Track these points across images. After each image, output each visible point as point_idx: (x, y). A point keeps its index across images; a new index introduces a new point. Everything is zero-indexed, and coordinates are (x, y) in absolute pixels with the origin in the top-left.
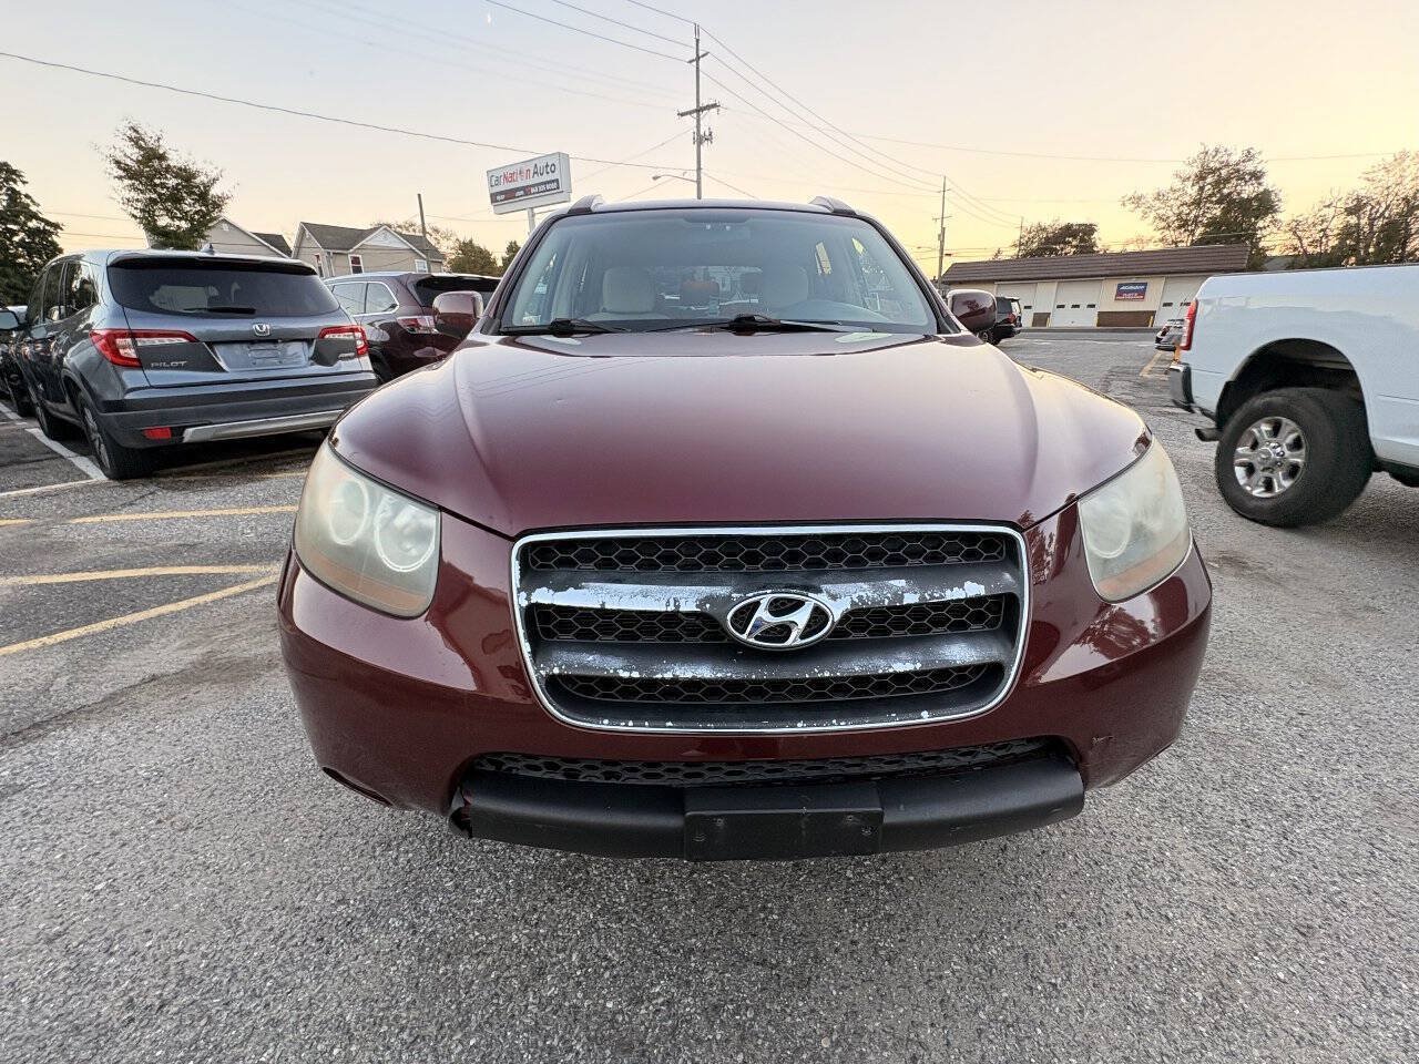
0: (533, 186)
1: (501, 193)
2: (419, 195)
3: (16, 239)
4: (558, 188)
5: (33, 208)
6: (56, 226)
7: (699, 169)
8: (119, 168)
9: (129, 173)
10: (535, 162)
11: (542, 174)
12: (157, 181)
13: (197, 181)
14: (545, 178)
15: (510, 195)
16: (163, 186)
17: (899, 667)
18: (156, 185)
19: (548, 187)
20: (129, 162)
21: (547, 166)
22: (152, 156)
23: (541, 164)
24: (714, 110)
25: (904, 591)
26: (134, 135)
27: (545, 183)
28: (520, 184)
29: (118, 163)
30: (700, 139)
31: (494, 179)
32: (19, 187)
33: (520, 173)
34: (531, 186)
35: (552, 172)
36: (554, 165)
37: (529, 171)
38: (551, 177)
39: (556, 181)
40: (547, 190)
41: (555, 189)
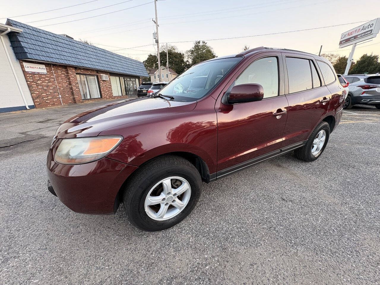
1: (344, 40)
2: (322, 46)
4: (371, 33)
10: (364, 25)
11: (365, 29)
14: (367, 30)
15: (348, 40)
19: (362, 35)
21: (369, 25)
23: (366, 25)
27: (367, 32)
28: (354, 35)
31: (344, 36)
33: (356, 31)
34: (358, 35)
35: (371, 27)
36: (373, 24)
37: (360, 29)
38: (370, 29)
39: (371, 30)
40: (365, 35)
41: (369, 34)
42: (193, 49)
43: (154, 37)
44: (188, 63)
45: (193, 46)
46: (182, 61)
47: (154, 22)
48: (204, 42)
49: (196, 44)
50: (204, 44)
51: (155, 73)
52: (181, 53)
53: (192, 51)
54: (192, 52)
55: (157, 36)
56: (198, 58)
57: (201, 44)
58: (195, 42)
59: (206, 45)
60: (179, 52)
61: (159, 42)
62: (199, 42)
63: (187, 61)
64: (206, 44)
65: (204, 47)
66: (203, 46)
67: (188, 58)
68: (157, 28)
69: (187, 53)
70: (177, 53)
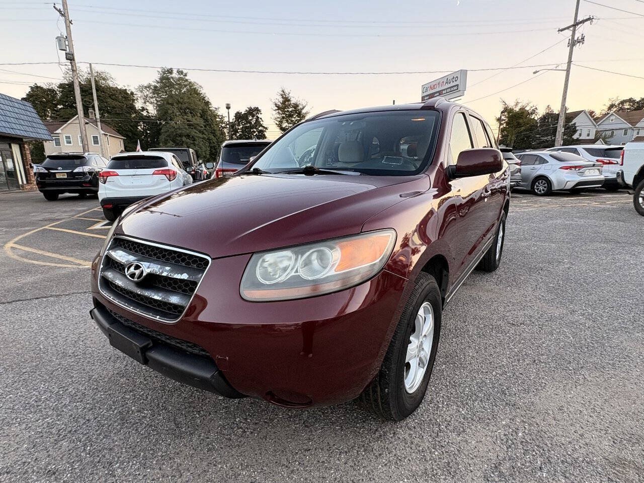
0: (444, 90)
1: (427, 96)
3: (255, 134)
4: (458, 89)
5: (261, 123)
6: (266, 128)
7: (570, 62)
8: (276, 106)
9: (279, 108)
10: (447, 77)
11: (450, 83)
12: (286, 110)
13: (299, 108)
14: (452, 84)
15: (431, 96)
16: (288, 111)
17: (156, 297)
18: (285, 111)
19: (452, 89)
20: (279, 104)
21: (453, 78)
22: (286, 100)
23: (450, 78)
24: (589, 22)
25: (165, 271)
26: (283, 93)
27: (452, 87)
28: (438, 89)
29: (276, 104)
30: (573, 43)
31: (425, 89)
32: (259, 116)
33: (439, 84)
34: (443, 90)
35: (456, 81)
36: (457, 77)
37: (443, 82)
38: (455, 83)
39: (457, 85)
40: (451, 91)
41: (456, 90)
42: (158, 85)
43: (60, 45)
44: (145, 113)
45: (157, 77)
46: (133, 107)
47: (59, 11)
48: (182, 72)
49: (164, 73)
50: (182, 76)
51: (59, 131)
52: (126, 90)
53: (155, 87)
54: (156, 90)
55: (71, 46)
56: (172, 104)
57: (175, 75)
58: (160, 70)
59: (187, 78)
60: (119, 88)
61: (76, 58)
62: (170, 71)
63: (143, 109)
64: (186, 75)
65: (182, 80)
66: (180, 79)
67: (145, 103)
68: (68, 28)
69: (141, 92)
70: (116, 90)
